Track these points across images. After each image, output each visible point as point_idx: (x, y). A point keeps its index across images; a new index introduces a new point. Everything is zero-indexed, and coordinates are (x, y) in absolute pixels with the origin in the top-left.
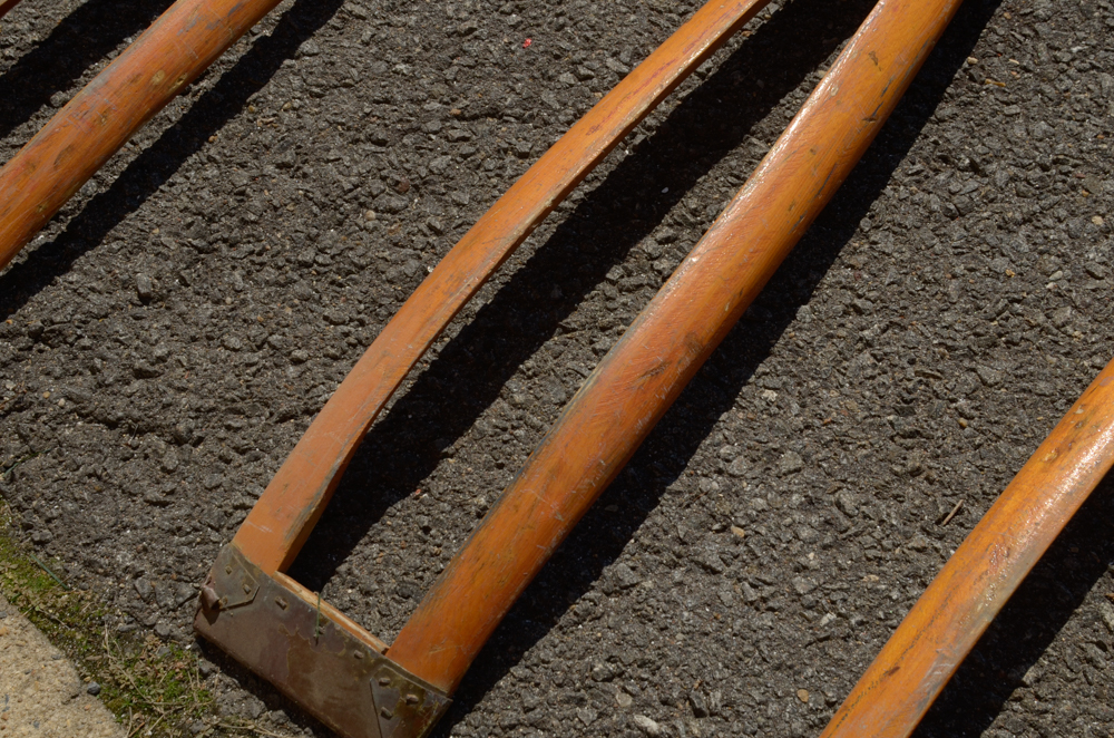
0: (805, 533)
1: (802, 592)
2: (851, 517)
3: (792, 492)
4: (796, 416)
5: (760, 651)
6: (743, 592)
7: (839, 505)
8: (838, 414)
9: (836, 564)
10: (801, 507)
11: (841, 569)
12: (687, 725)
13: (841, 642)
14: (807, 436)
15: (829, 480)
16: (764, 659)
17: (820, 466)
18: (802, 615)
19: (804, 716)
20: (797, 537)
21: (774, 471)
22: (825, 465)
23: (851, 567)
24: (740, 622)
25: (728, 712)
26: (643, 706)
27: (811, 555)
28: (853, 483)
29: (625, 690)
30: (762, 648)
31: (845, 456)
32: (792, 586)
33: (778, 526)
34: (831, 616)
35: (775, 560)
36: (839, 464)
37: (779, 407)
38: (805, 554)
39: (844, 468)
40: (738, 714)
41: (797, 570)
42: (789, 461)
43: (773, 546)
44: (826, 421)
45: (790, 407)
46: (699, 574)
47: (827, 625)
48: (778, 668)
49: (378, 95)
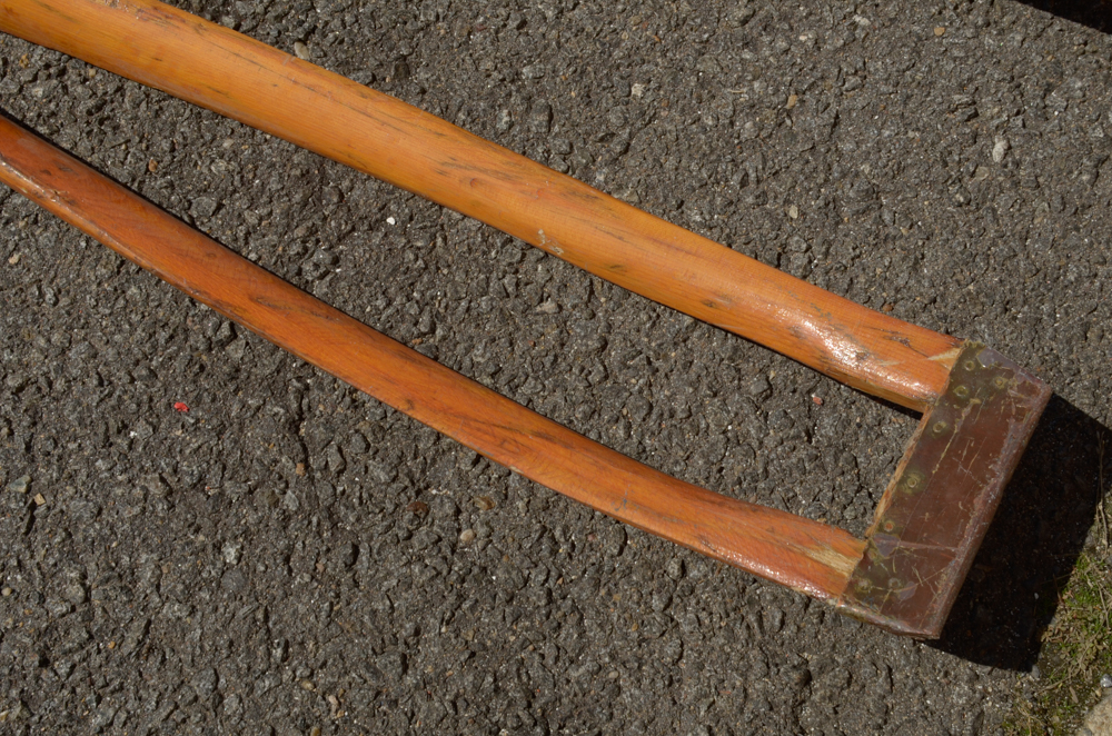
0: (782, 44)
1: (842, 41)
2: (755, 12)
3: (742, 59)
4: (657, 65)
5: (908, 69)
6: (854, 89)
7: (744, 22)
8: (647, 30)
9: (806, 17)
10: (755, 50)
11: (810, 14)
12: (992, 118)
13: (880, 9)
14: (675, 55)
15: (719, 32)
16: (913, 66)
17: (708, 41)
18: (864, 40)
19: (958, 29)
20: (786, 51)
21: (722, 77)
22: (706, 36)
23: (806, 6)
24: (884, 88)
25: (971, 88)
26: (984, 157)
27: (802, 38)
28: (719, 13)
29: (973, 175)
30: (904, 67)
31: (693, 20)
32: (837, 50)
33: (779, 68)
34: (857, 18)
35: (814, 67)
36: (701, 25)
37: (649, 81)
38: (803, 44)
39: (705, 21)
40: (970, 80)
41: (819, 48)
42: (707, 66)
43: (800, 70)
44: (657, 39)
45: (647, 71)
46: (842, 129)
47: (869, 18)
48: (919, 53)
49: (282, 571)
